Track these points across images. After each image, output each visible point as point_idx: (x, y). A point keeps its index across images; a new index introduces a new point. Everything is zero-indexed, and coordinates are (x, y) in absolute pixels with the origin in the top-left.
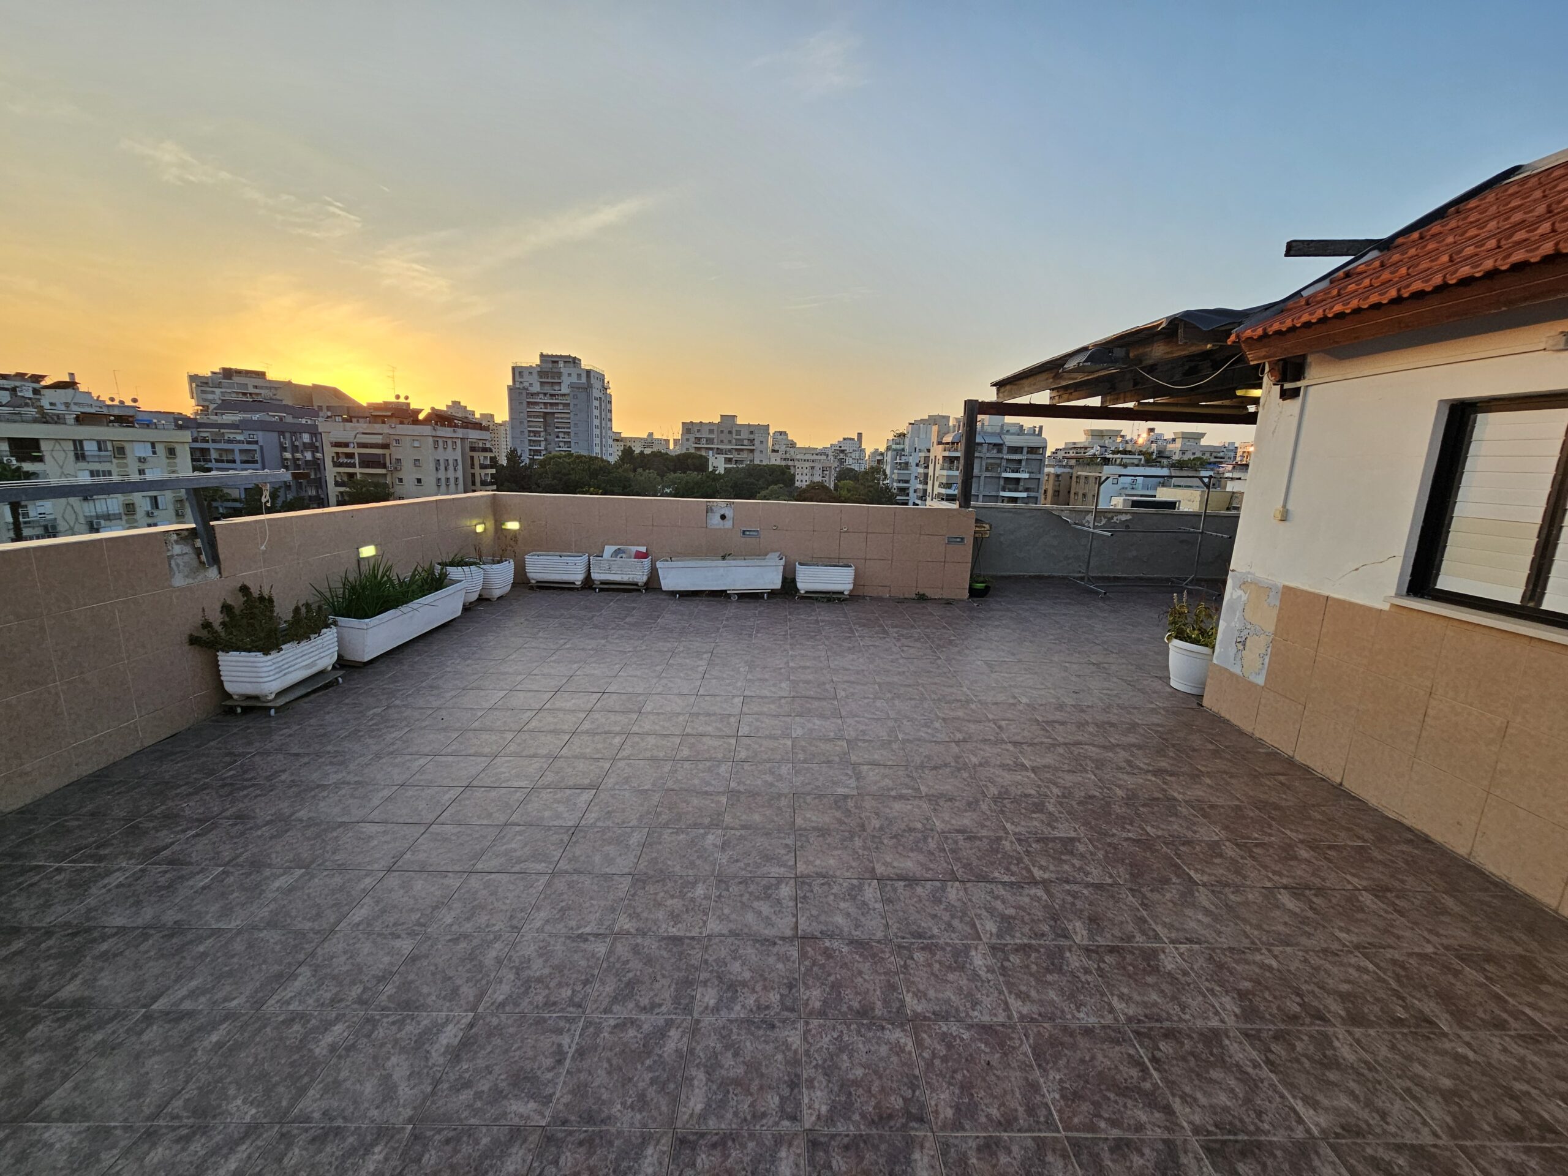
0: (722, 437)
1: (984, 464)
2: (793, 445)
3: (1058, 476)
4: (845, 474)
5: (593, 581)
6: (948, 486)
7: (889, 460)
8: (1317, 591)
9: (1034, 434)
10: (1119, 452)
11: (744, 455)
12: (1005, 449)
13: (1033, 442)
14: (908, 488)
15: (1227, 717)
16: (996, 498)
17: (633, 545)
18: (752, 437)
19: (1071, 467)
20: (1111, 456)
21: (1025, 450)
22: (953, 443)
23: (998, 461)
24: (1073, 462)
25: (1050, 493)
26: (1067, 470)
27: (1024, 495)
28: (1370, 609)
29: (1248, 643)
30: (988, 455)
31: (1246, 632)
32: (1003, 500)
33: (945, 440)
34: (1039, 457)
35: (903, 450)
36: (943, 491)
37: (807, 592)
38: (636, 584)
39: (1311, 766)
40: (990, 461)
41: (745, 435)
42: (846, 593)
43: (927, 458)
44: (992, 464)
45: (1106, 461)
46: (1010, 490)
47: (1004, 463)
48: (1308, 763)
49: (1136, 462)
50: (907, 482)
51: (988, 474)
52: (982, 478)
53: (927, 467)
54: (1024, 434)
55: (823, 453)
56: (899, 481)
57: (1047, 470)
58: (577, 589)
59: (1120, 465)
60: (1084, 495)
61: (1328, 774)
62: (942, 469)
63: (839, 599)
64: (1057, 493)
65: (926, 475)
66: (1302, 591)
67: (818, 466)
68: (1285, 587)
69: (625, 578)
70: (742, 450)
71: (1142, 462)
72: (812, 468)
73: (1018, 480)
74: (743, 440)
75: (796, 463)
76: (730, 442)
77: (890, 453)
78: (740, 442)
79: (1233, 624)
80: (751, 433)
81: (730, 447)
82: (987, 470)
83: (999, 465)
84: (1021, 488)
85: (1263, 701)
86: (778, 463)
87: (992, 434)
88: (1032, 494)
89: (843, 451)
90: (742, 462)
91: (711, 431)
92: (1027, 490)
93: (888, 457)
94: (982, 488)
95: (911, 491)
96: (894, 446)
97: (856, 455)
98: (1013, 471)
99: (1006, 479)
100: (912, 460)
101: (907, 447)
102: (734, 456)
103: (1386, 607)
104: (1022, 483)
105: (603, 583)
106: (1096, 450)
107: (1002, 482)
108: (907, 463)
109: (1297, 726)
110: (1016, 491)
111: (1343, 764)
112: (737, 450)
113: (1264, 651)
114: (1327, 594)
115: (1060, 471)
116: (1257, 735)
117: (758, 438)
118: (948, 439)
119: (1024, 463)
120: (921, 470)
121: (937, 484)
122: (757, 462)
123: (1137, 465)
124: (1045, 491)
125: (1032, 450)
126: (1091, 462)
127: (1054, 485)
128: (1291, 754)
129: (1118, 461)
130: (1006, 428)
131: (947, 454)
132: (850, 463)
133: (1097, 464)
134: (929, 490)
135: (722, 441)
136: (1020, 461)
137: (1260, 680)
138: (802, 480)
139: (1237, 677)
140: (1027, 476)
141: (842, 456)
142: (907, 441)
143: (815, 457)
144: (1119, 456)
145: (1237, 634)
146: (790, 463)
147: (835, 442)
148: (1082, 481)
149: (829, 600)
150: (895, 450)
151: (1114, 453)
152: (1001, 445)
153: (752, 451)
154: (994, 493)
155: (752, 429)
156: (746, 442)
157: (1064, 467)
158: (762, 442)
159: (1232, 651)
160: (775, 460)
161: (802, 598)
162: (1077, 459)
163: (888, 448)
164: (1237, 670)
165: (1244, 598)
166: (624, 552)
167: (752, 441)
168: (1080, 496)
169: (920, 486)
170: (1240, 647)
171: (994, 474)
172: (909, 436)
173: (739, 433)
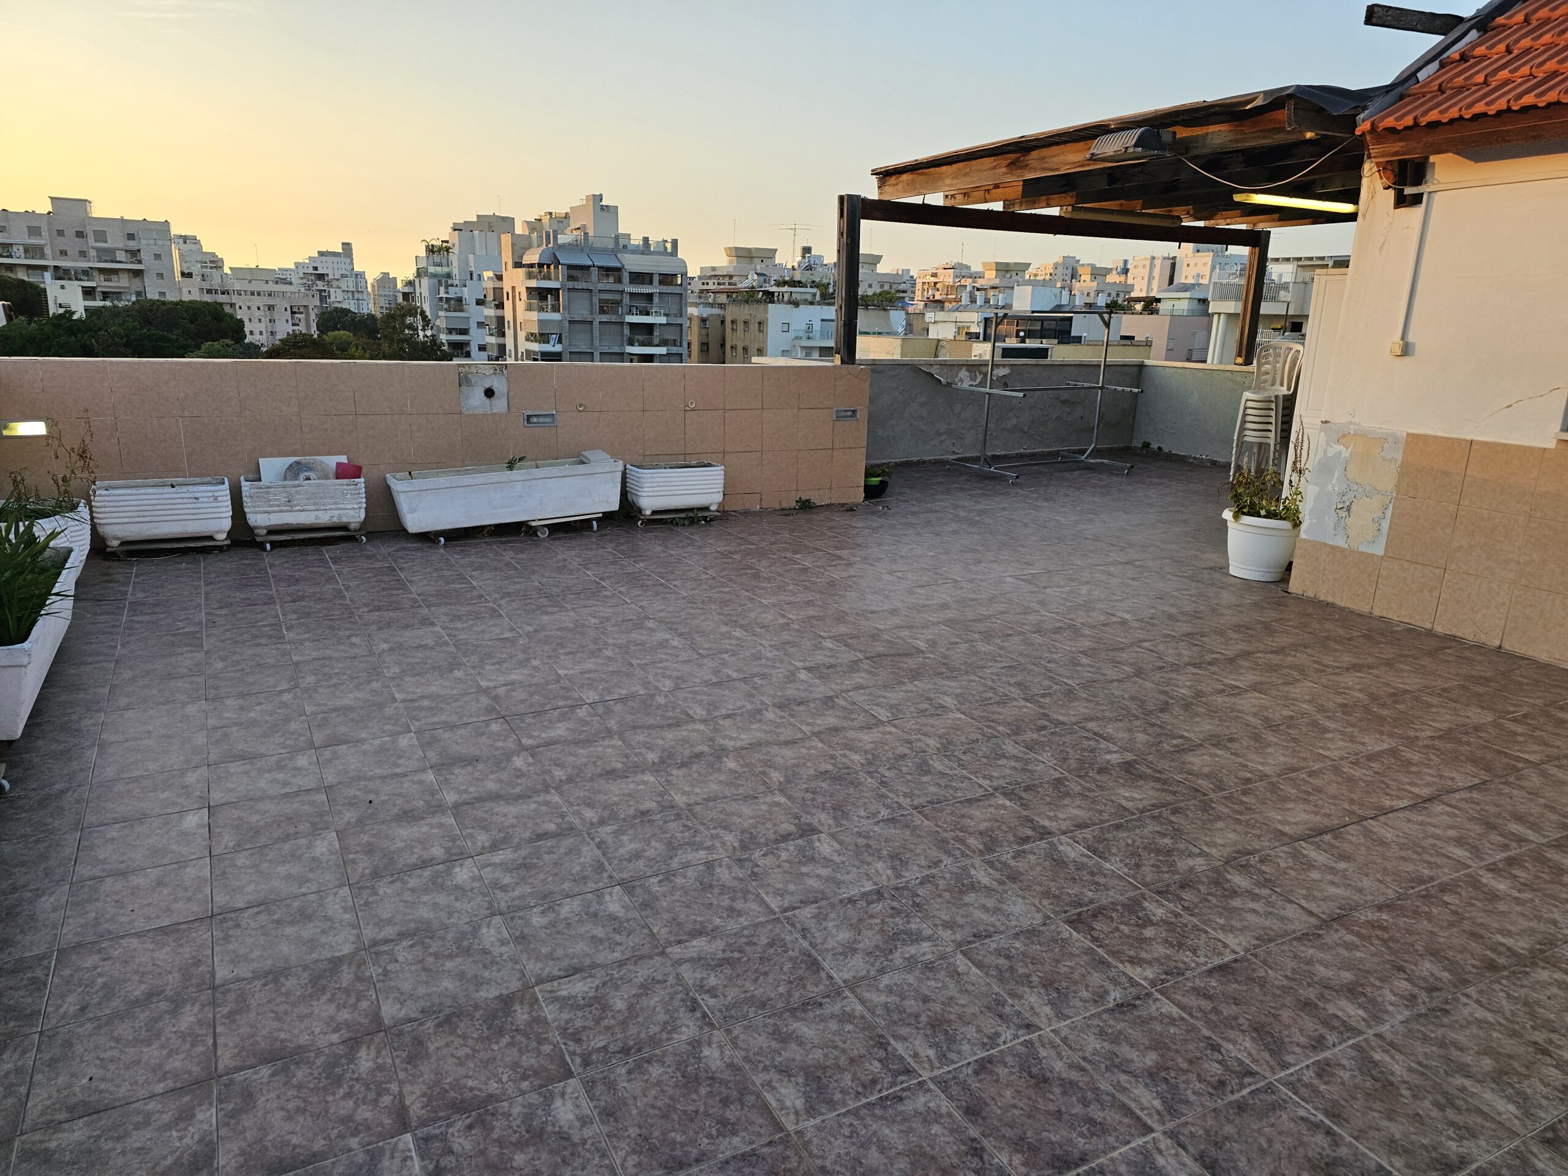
0: (62, 243)
1: (596, 301)
2: (216, 263)
3: (704, 320)
4: (332, 319)
5: (251, 530)
6: (543, 338)
7: (425, 293)
8: (1454, 436)
9: (665, 252)
10: (784, 283)
11: (122, 282)
12: (626, 278)
13: (664, 266)
14: (467, 343)
15: (1330, 599)
16: (621, 356)
17: (328, 454)
18: (132, 245)
19: (722, 306)
20: (774, 289)
21: (656, 279)
22: (541, 265)
23: (617, 297)
24: (723, 299)
25: (695, 347)
26: (716, 311)
27: (663, 350)
28: (1530, 450)
29: (1354, 508)
30: (600, 286)
31: (1351, 495)
32: (632, 358)
33: (526, 260)
34: (677, 290)
35: (449, 276)
36: (535, 347)
37: (654, 513)
38: (344, 528)
39: (1459, 634)
40: (605, 296)
41: (115, 241)
42: (713, 508)
43: (498, 291)
44: (607, 301)
45: (770, 297)
46: (642, 344)
47: (626, 300)
48: (1454, 632)
49: (809, 298)
50: (464, 332)
51: (604, 318)
52: (596, 324)
53: (500, 306)
54: (650, 253)
55: (281, 277)
56: (450, 331)
57: (692, 311)
58: (220, 549)
59: (790, 302)
60: (745, 349)
61: (1483, 638)
62: (529, 308)
63: (705, 518)
64: (705, 347)
65: (501, 320)
66: (1436, 437)
67: (281, 304)
68: (1408, 435)
69: (324, 517)
70: (115, 271)
71: (818, 298)
72: (271, 308)
73: (650, 327)
74: (113, 251)
75: (235, 299)
76: (83, 254)
77: (425, 281)
78: (107, 254)
79: (1330, 487)
80: (131, 237)
81: (85, 265)
82: (602, 311)
83: (619, 303)
84: (656, 341)
85: (1384, 573)
86: (196, 296)
87: (604, 251)
88: (674, 350)
89: (321, 277)
90: (118, 295)
91: (34, 231)
92: (664, 343)
93: (424, 288)
94: (596, 342)
95: (474, 349)
96: (431, 269)
97: (349, 284)
98: (641, 313)
99: (632, 325)
100: (469, 294)
101: (456, 272)
102: (97, 282)
103: (1552, 445)
104: (656, 333)
105: (272, 531)
106: (752, 280)
107: (627, 331)
108: (459, 300)
109: (1436, 594)
110: (650, 344)
111: (1502, 624)
112: (101, 271)
113: (1380, 515)
114: (1469, 438)
115: (706, 312)
116: (1377, 613)
117: (146, 246)
118: (532, 257)
119: (656, 299)
120: (490, 312)
121: (522, 335)
122: (153, 295)
123: (812, 303)
124: (689, 345)
125: (667, 279)
126: (750, 297)
127: (700, 335)
128: (1428, 626)
129: (786, 298)
130: (622, 242)
131: (533, 283)
132: (338, 298)
133: (759, 301)
134: (510, 346)
135: (64, 253)
136: (649, 297)
137: (1379, 550)
138: (256, 332)
139: (1342, 551)
140: (663, 320)
141: (320, 285)
142: (454, 258)
143: (272, 287)
144: (786, 289)
145: (1337, 499)
146: (221, 299)
147: (303, 258)
148: (740, 327)
149: (693, 522)
150: (434, 276)
151: (779, 284)
152: (618, 270)
153: (138, 274)
154: (616, 349)
155: (132, 230)
156: (121, 256)
157: (712, 305)
158: (157, 256)
159: (1330, 520)
160: (191, 293)
161: (649, 522)
162: (729, 294)
163: (420, 273)
164: (1340, 542)
165: (1346, 454)
166: (309, 468)
167: (134, 254)
168: (740, 351)
169: (492, 340)
170: (1344, 513)
171: (613, 318)
172: (456, 250)
173: (101, 236)
